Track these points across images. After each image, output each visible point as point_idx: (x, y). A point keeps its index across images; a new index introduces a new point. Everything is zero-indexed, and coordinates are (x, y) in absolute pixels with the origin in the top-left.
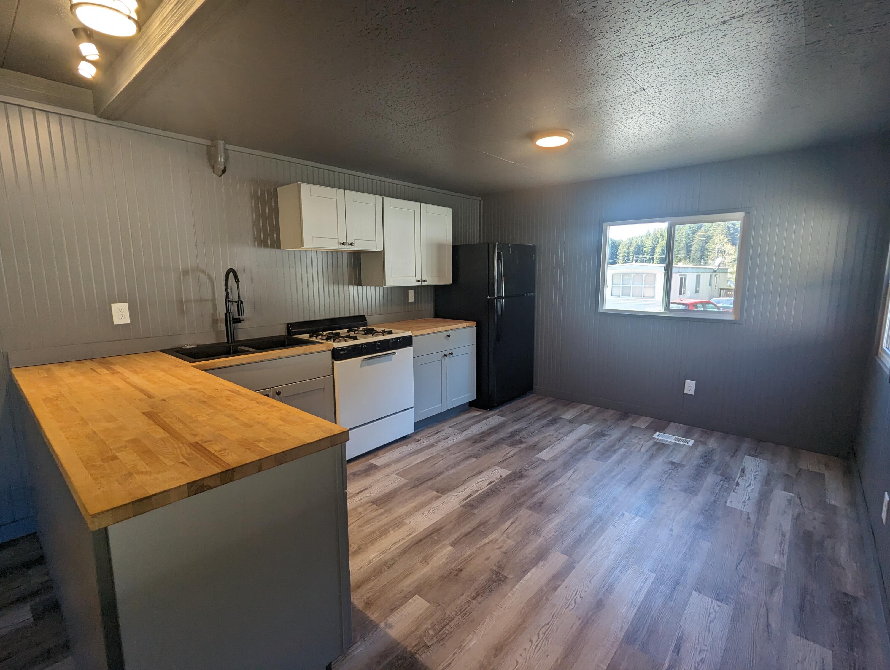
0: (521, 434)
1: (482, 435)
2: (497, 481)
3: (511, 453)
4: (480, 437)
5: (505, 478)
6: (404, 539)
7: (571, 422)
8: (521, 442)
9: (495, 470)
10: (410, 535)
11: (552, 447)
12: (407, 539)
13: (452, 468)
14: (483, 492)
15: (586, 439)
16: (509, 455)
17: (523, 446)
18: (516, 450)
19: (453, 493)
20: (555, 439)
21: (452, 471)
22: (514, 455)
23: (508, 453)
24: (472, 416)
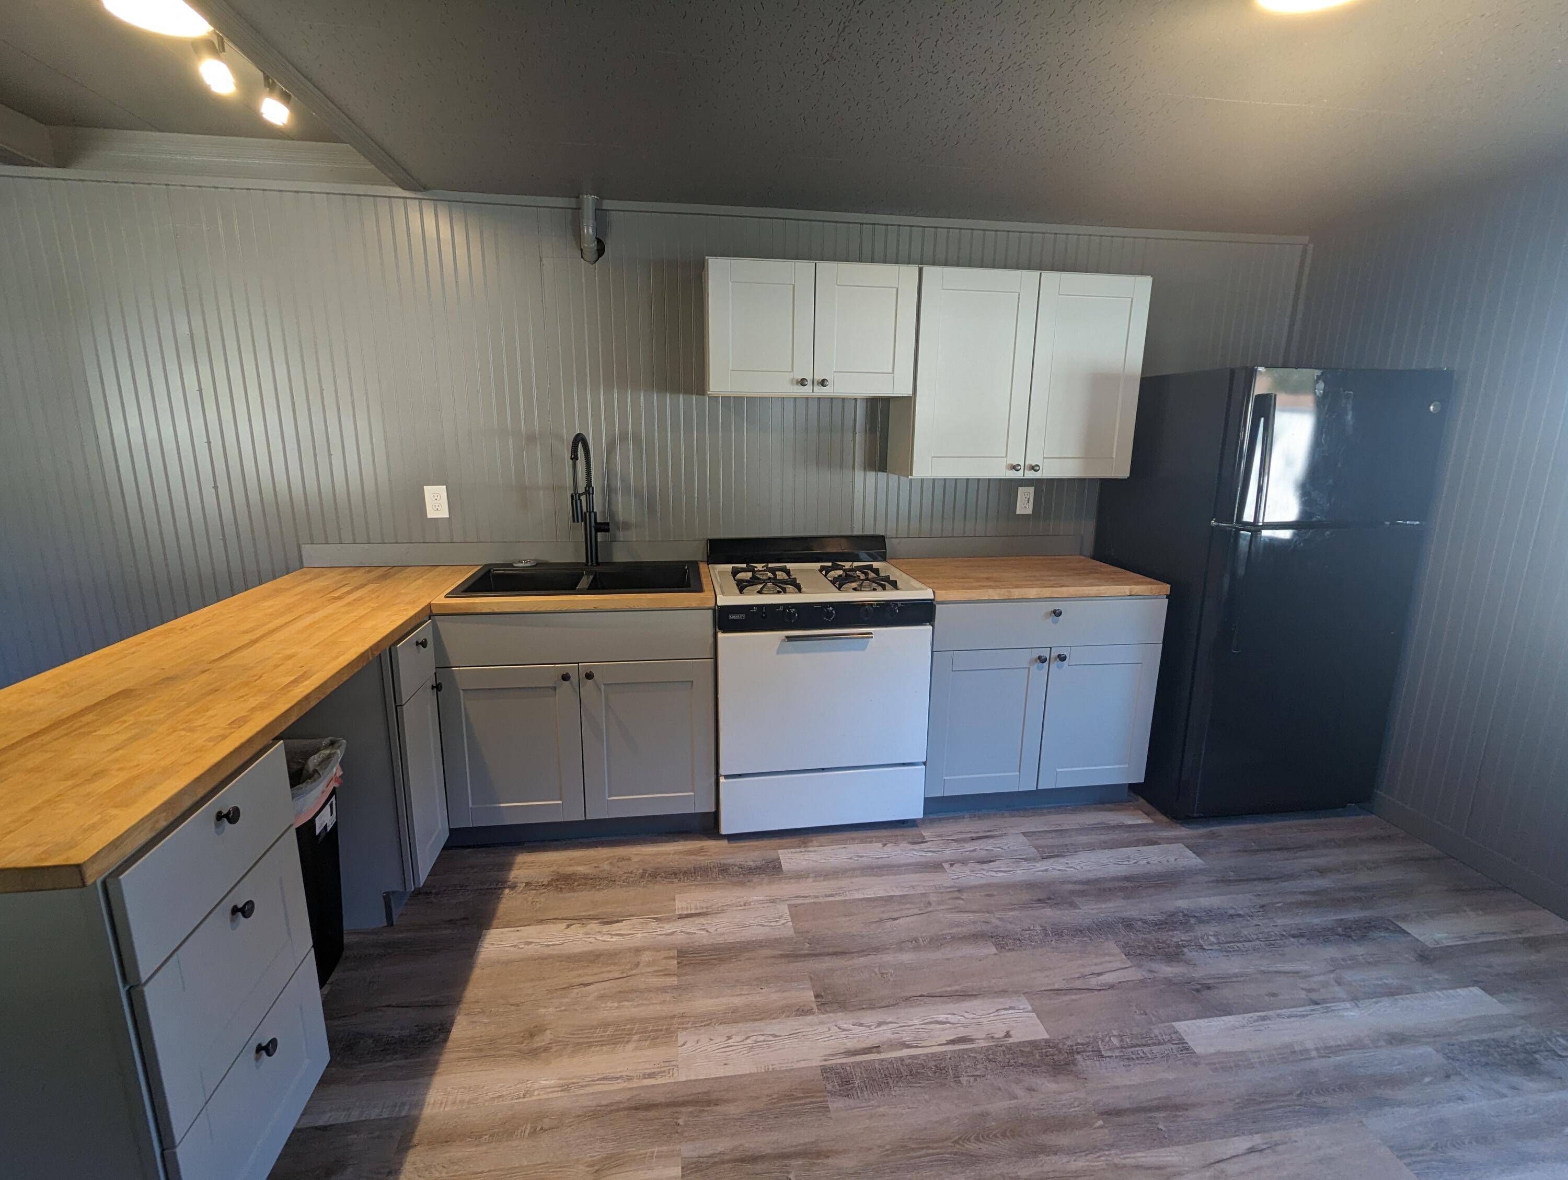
0: (1200, 930)
1: (1085, 887)
2: (982, 1044)
3: (1108, 978)
4: (1072, 893)
5: (1011, 1050)
6: (630, 1078)
7: (1425, 956)
8: (1173, 955)
9: (1011, 1008)
10: (651, 1075)
11: (1264, 1019)
12: (635, 1084)
13: (917, 948)
14: (911, 1057)
15: (1429, 1049)
16: (1094, 982)
17: (1167, 970)
18: (1134, 974)
19: (844, 1020)
20: (1303, 994)
21: (907, 957)
22: (1112, 987)
23: (1099, 974)
24: (1112, 823)
